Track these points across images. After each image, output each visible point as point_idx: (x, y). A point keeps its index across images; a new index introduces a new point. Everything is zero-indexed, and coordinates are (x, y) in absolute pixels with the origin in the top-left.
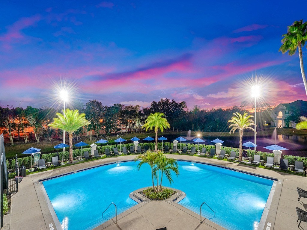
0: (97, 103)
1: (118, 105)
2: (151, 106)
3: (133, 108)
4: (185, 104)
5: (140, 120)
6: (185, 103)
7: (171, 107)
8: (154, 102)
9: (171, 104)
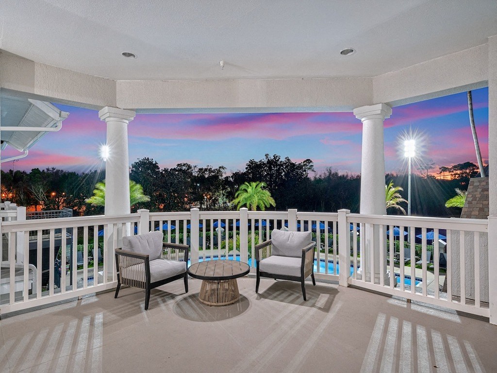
0: (151, 163)
1: (184, 165)
2: (246, 168)
3: (213, 172)
4: (311, 164)
5: (227, 193)
6: (311, 162)
7: (284, 171)
8: (252, 162)
9: (282, 165)
